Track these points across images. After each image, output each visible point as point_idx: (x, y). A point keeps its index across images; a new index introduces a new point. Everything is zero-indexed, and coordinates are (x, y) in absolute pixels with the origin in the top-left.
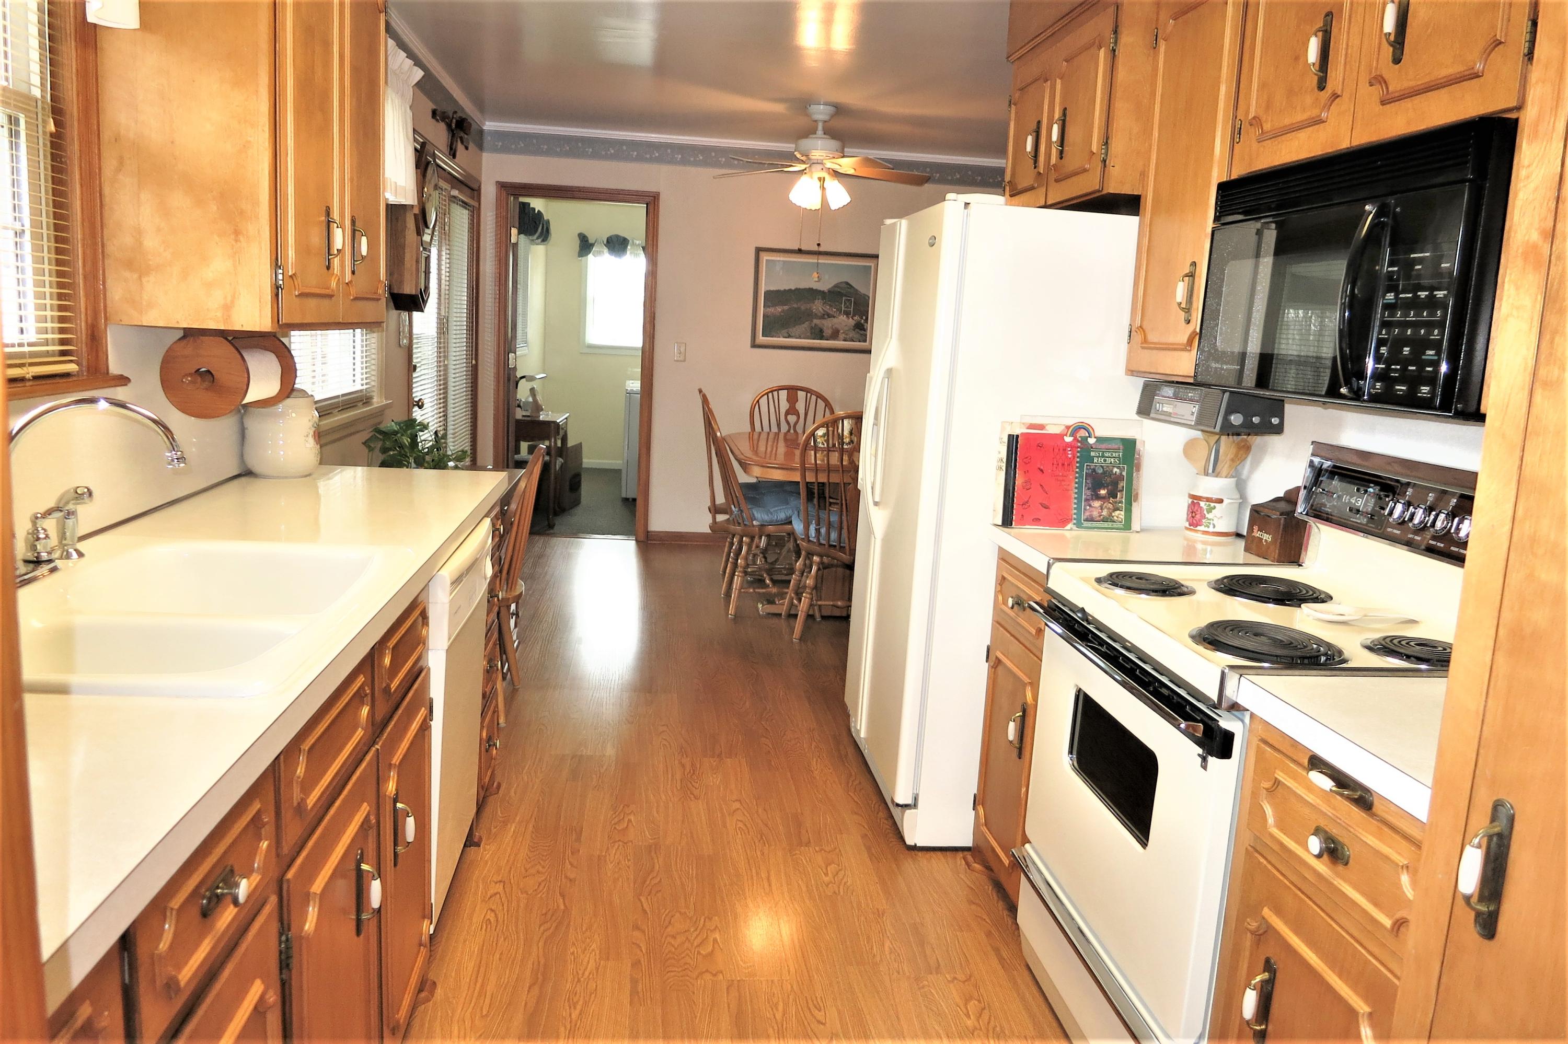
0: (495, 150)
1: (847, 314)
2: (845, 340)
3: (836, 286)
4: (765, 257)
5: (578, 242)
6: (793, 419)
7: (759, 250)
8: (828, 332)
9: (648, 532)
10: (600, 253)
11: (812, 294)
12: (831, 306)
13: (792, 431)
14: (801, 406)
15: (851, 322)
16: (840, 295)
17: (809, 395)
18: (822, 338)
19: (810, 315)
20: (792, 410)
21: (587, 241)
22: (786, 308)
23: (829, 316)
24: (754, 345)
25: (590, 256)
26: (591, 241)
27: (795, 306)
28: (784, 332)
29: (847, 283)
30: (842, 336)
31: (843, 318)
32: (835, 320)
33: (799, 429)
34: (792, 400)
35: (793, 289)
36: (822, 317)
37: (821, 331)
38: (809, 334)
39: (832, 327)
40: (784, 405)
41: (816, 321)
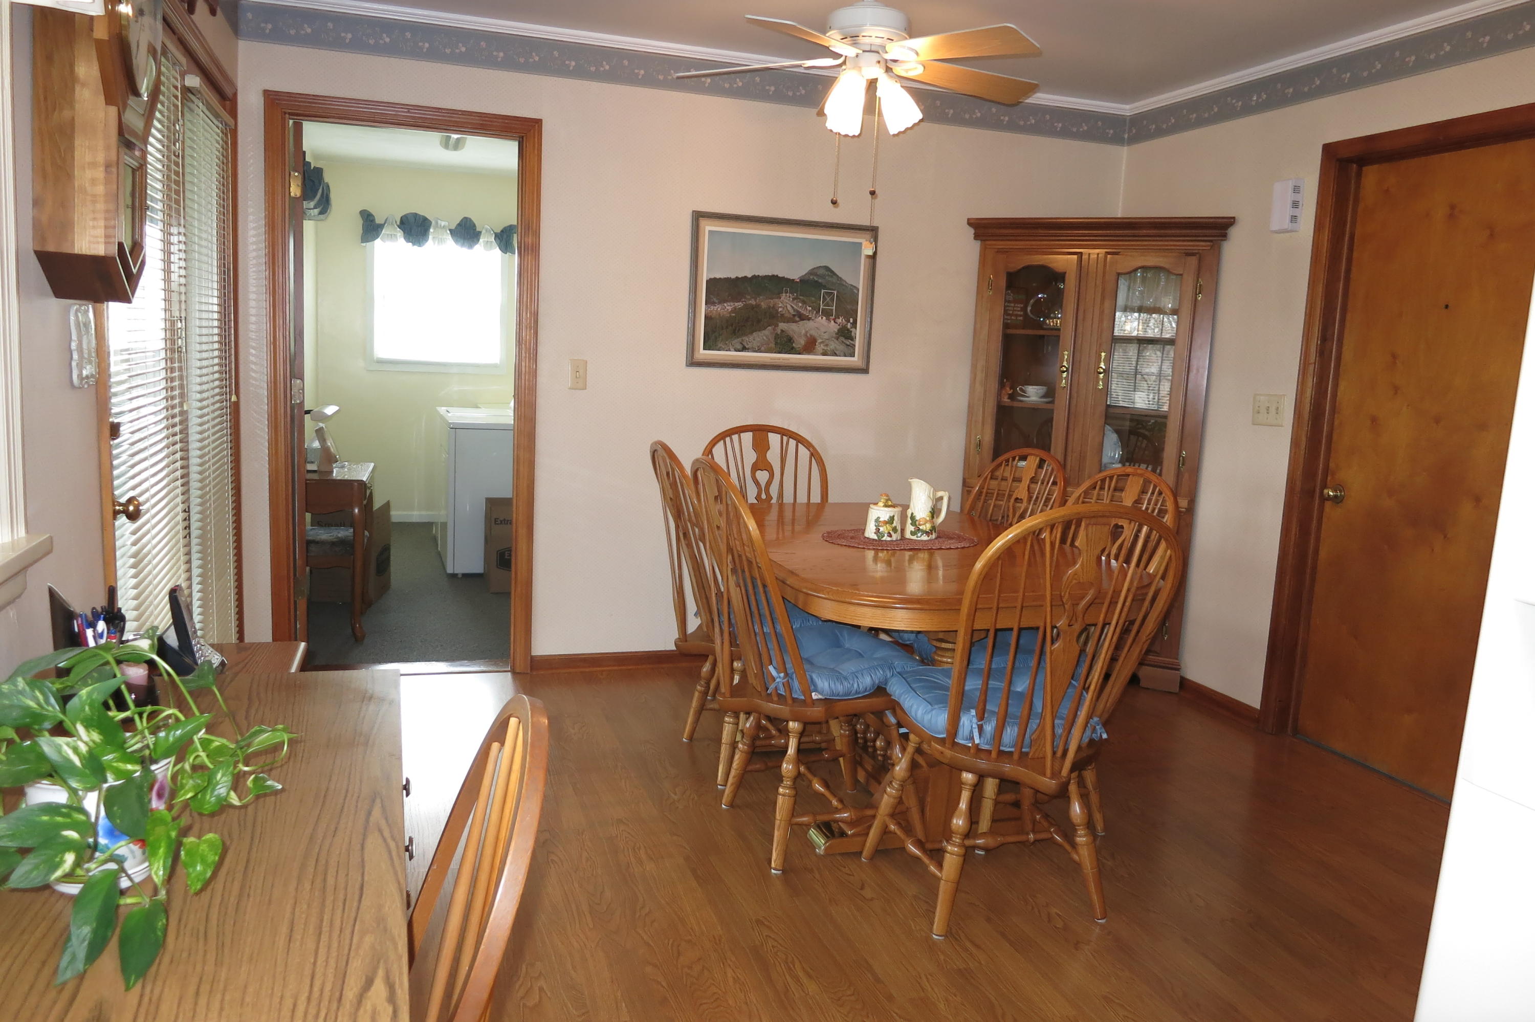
0: (260, 36)
1: (827, 314)
2: (824, 354)
3: (812, 272)
4: (708, 227)
5: (360, 222)
6: (762, 476)
7: (698, 216)
8: (800, 342)
9: (532, 657)
10: (392, 237)
11: (776, 284)
12: (804, 302)
13: (764, 496)
14: (773, 455)
15: (833, 327)
16: (818, 286)
17: (785, 438)
18: (792, 350)
19: (773, 317)
20: (761, 464)
21: (373, 221)
22: (739, 305)
23: (802, 317)
24: (693, 362)
25: (378, 242)
26: (379, 220)
27: (753, 302)
28: (736, 342)
29: (827, 268)
30: (820, 348)
31: (822, 320)
32: (809, 325)
33: (774, 490)
34: (761, 446)
35: (749, 276)
36: (791, 320)
37: (790, 340)
38: (773, 345)
39: (806, 335)
40: (751, 457)
41: (782, 326)
